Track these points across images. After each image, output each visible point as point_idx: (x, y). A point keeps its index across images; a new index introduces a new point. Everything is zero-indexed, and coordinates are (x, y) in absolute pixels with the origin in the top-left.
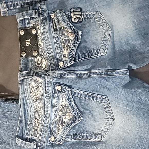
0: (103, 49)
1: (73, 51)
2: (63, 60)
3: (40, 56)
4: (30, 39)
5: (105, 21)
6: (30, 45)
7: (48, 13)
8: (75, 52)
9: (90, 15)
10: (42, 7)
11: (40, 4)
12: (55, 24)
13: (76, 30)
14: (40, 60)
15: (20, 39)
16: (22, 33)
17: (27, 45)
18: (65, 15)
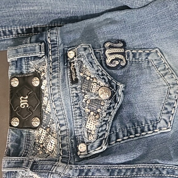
0: (165, 121)
1: (106, 124)
2: (86, 140)
3: (45, 128)
4: (27, 95)
5: (169, 67)
6: (27, 106)
7: (64, 49)
8: (110, 125)
9: (140, 54)
10: (54, 38)
11: (49, 33)
12: (75, 70)
13: (114, 83)
14: (44, 135)
15: (11, 94)
16: (15, 83)
17: (23, 106)
18: (93, 54)
